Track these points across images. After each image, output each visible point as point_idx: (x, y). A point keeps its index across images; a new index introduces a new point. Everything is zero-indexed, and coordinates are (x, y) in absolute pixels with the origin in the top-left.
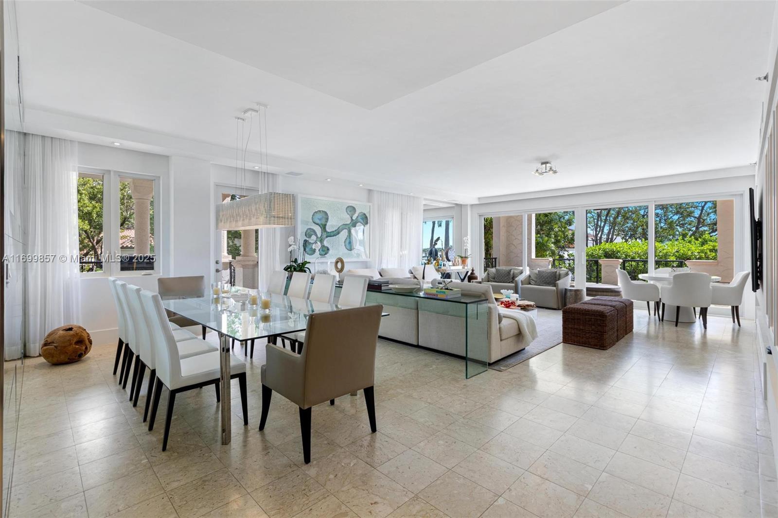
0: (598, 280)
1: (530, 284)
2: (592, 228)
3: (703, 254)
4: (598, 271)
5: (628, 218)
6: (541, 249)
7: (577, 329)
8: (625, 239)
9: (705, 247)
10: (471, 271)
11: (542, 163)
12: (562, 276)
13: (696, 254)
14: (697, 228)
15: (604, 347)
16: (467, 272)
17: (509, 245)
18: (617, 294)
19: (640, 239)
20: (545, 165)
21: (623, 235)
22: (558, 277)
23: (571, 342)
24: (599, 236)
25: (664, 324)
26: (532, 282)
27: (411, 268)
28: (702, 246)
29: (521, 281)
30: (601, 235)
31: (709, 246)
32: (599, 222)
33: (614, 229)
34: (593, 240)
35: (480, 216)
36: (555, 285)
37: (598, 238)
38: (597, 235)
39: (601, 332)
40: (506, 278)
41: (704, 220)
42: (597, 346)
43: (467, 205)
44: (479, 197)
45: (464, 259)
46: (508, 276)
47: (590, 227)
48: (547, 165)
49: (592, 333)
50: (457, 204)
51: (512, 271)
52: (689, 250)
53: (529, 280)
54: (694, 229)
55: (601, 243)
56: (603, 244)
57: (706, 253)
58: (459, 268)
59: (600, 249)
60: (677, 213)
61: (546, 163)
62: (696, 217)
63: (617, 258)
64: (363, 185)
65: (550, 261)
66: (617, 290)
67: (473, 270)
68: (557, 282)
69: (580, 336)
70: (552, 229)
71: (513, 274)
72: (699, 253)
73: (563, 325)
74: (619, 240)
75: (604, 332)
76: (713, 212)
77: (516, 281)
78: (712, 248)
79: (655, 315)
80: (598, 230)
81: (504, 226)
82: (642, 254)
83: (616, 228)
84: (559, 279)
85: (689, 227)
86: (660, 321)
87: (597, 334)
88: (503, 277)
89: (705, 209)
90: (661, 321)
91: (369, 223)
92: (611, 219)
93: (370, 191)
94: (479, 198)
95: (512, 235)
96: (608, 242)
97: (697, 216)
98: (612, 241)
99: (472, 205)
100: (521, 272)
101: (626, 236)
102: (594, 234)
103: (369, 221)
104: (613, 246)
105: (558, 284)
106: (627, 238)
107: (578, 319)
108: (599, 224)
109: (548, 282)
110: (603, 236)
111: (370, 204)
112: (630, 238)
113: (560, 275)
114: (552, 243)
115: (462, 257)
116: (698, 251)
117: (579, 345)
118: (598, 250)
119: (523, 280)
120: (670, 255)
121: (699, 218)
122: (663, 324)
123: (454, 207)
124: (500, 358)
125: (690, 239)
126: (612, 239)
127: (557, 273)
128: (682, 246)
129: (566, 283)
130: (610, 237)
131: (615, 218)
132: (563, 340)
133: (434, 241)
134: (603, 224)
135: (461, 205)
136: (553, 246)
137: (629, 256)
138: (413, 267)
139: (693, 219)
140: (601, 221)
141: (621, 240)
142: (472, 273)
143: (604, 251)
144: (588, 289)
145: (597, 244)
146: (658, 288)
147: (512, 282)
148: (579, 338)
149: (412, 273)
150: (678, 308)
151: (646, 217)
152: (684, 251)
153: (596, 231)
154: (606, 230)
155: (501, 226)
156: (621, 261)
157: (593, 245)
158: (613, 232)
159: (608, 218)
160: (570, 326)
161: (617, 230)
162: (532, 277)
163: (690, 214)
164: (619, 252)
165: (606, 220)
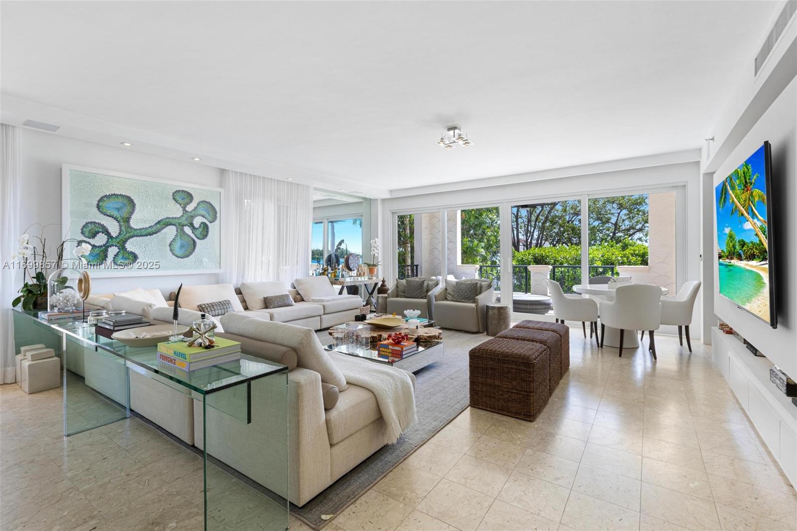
0: (527, 290)
1: (446, 299)
2: (523, 233)
3: (625, 259)
4: (528, 278)
5: (555, 224)
6: (468, 254)
7: (490, 385)
8: (553, 244)
9: (627, 252)
10: (382, 283)
11: (449, 129)
12: (484, 289)
13: (620, 258)
14: (614, 234)
15: (530, 416)
16: (376, 284)
17: (432, 250)
18: (547, 307)
19: (566, 244)
20: (453, 131)
21: (551, 240)
22: (479, 290)
23: (482, 405)
24: (529, 241)
25: (604, 351)
26: (449, 297)
27: (293, 281)
28: (624, 251)
29: (435, 296)
30: (531, 240)
31: (630, 250)
32: (529, 227)
33: (543, 235)
34: (524, 245)
35: (393, 213)
36: (475, 301)
37: (529, 243)
38: (527, 239)
39: (526, 391)
40: (417, 292)
41: (620, 226)
42: (520, 414)
43: (377, 200)
44: (390, 189)
45: (372, 267)
46: (420, 289)
47: (521, 233)
48: (455, 131)
49: (512, 392)
50: (365, 199)
51: (425, 282)
52: (613, 255)
53: (444, 296)
54: (611, 234)
55: (531, 247)
56: (533, 248)
57: (628, 257)
58: (365, 279)
59: (529, 254)
60: (598, 219)
61: (454, 128)
62: (613, 224)
63: (546, 264)
64: (201, 159)
65: (476, 268)
66: (546, 302)
67: (384, 281)
68: (477, 297)
69: (494, 398)
70: (484, 233)
71: (428, 286)
72: (621, 257)
73: (470, 378)
74: (547, 245)
75: (530, 392)
76: (627, 219)
77: (429, 296)
78: (632, 252)
79: (591, 337)
80: (528, 235)
81: (426, 227)
82: (570, 258)
83: (545, 233)
84: (480, 293)
85: (607, 232)
86: (598, 347)
87: (520, 394)
88: (414, 291)
89: (620, 215)
90: (600, 348)
91: (218, 218)
92: (540, 224)
93: (223, 172)
94: (391, 191)
95: (435, 238)
96: (537, 247)
97: (614, 222)
98: (541, 246)
99: (384, 200)
100: (437, 284)
101: (553, 240)
102: (525, 239)
103: (218, 215)
104: (542, 250)
105: (477, 300)
106: (555, 243)
107: (491, 369)
108: (530, 229)
109: (467, 296)
110: (533, 242)
111: (222, 190)
112: (557, 242)
113: (481, 287)
114: (482, 248)
115: (369, 265)
116: (621, 255)
117: (494, 412)
118: (528, 255)
119: (437, 295)
120: (596, 260)
121: (616, 224)
122: (602, 352)
123: (362, 202)
124: (330, 483)
125: (612, 243)
126: (541, 243)
127: (478, 285)
128: (606, 251)
129: (489, 299)
130: (539, 242)
131: (544, 222)
132: (471, 402)
133: (336, 245)
134: (533, 229)
135: (370, 199)
136: (482, 251)
137: (558, 261)
138: (296, 280)
139: (610, 225)
140: (531, 226)
141: (549, 245)
142: (383, 285)
143: (533, 256)
144: (516, 302)
145: (527, 249)
146: (595, 303)
147: (425, 297)
148: (493, 400)
149: (295, 288)
150: (622, 331)
151: (570, 222)
152: (608, 255)
153: (527, 236)
154: (535, 236)
155: (423, 228)
156: (551, 267)
157: (524, 250)
158: (542, 237)
159: (537, 223)
160: (480, 380)
161: (545, 235)
162: (449, 291)
163: (608, 221)
164: (548, 257)
165: (535, 224)
